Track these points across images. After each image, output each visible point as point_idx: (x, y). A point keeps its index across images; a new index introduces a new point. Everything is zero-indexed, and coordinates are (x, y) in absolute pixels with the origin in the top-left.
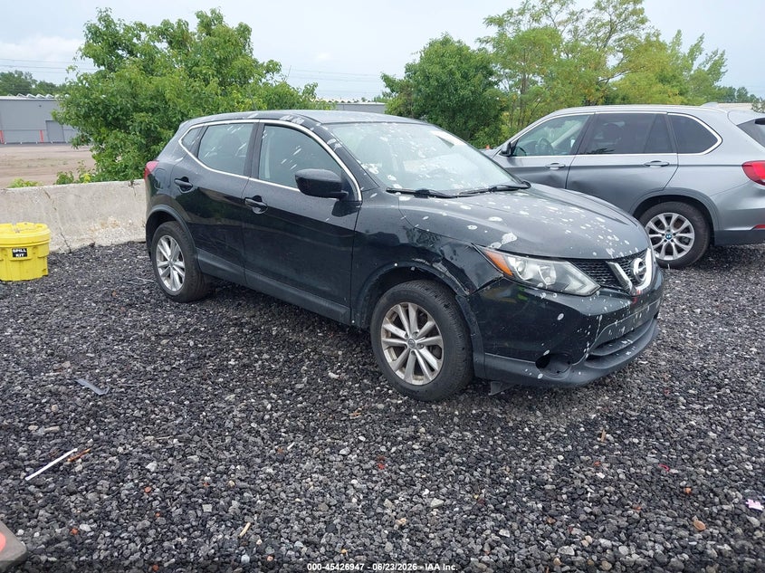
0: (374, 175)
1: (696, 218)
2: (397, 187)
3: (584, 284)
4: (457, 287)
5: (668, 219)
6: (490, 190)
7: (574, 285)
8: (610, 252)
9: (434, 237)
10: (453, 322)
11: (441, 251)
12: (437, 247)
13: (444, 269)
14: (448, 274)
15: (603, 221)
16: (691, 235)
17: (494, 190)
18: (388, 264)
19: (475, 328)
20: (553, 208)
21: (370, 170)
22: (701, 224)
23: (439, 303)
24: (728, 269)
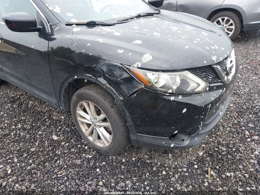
0: (57, 13)
1: (235, 19)
2: (74, 21)
3: (199, 85)
4: (115, 94)
5: (223, 20)
6: (136, 17)
7: (192, 86)
8: (214, 58)
9: (96, 59)
10: (116, 117)
11: (101, 69)
12: (98, 66)
13: (105, 82)
14: (108, 85)
15: (206, 34)
16: (233, 27)
17: (139, 16)
18: (71, 76)
19: (129, 120)
20: (175, 28)
21: (55, 10)
22: (238, 21)
23: (107, 104)
24: (247, 41)
